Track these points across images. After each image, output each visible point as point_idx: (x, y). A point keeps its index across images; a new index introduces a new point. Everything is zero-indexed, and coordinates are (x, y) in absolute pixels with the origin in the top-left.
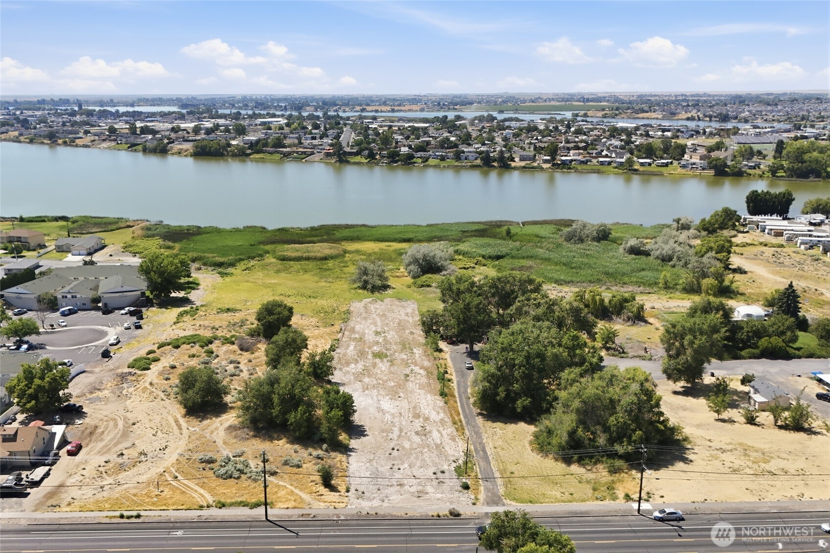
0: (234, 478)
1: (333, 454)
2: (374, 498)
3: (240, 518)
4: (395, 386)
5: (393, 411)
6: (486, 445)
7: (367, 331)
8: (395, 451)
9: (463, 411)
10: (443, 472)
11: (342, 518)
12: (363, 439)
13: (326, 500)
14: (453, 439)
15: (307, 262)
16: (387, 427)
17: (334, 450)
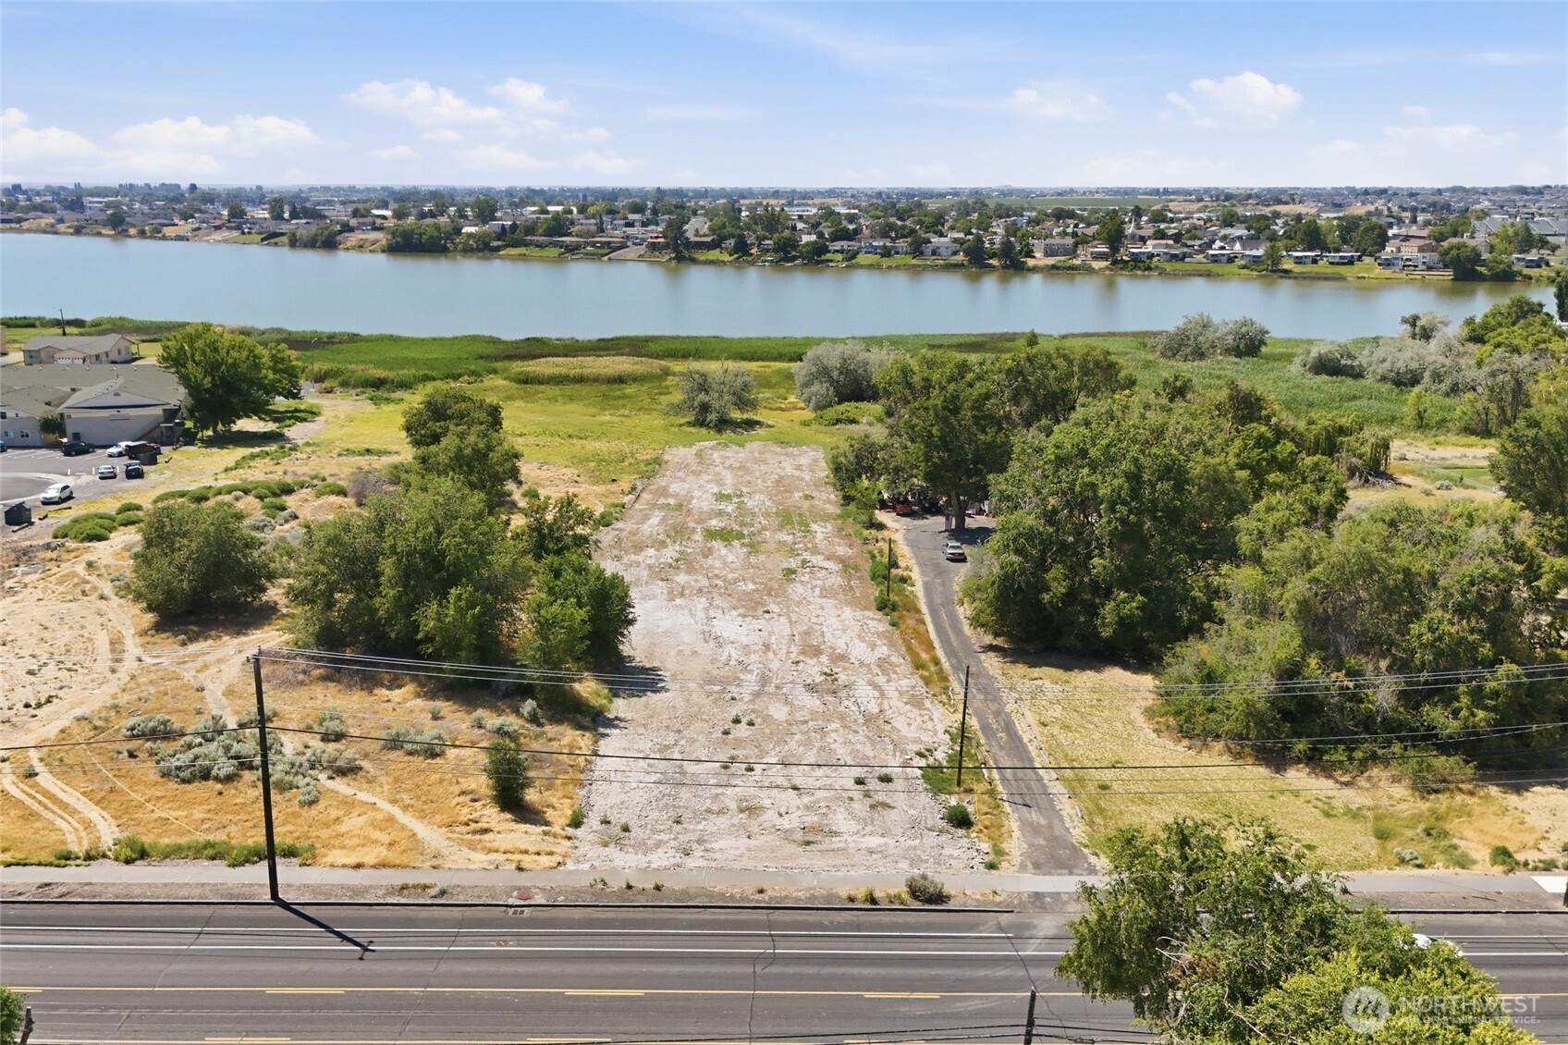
0: (217, 779)
1: (550, 730)
2: (658, 845)
3: (183, 895)
4: (756, 590)
5: (745, 640)
6: (1014, 716)
7: (696, 494)
8: (743, 726)
9: (941, 641)
10: (886, 779)
11: (539, 899)
12: (652, 698)
13: (495, 845)
14: (916, 702)
15: (577, 386)
16: (725, 672)
17: (557, 720)
